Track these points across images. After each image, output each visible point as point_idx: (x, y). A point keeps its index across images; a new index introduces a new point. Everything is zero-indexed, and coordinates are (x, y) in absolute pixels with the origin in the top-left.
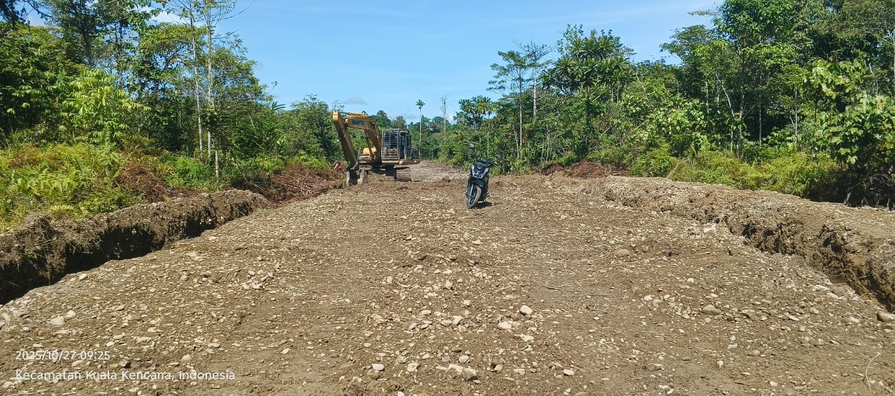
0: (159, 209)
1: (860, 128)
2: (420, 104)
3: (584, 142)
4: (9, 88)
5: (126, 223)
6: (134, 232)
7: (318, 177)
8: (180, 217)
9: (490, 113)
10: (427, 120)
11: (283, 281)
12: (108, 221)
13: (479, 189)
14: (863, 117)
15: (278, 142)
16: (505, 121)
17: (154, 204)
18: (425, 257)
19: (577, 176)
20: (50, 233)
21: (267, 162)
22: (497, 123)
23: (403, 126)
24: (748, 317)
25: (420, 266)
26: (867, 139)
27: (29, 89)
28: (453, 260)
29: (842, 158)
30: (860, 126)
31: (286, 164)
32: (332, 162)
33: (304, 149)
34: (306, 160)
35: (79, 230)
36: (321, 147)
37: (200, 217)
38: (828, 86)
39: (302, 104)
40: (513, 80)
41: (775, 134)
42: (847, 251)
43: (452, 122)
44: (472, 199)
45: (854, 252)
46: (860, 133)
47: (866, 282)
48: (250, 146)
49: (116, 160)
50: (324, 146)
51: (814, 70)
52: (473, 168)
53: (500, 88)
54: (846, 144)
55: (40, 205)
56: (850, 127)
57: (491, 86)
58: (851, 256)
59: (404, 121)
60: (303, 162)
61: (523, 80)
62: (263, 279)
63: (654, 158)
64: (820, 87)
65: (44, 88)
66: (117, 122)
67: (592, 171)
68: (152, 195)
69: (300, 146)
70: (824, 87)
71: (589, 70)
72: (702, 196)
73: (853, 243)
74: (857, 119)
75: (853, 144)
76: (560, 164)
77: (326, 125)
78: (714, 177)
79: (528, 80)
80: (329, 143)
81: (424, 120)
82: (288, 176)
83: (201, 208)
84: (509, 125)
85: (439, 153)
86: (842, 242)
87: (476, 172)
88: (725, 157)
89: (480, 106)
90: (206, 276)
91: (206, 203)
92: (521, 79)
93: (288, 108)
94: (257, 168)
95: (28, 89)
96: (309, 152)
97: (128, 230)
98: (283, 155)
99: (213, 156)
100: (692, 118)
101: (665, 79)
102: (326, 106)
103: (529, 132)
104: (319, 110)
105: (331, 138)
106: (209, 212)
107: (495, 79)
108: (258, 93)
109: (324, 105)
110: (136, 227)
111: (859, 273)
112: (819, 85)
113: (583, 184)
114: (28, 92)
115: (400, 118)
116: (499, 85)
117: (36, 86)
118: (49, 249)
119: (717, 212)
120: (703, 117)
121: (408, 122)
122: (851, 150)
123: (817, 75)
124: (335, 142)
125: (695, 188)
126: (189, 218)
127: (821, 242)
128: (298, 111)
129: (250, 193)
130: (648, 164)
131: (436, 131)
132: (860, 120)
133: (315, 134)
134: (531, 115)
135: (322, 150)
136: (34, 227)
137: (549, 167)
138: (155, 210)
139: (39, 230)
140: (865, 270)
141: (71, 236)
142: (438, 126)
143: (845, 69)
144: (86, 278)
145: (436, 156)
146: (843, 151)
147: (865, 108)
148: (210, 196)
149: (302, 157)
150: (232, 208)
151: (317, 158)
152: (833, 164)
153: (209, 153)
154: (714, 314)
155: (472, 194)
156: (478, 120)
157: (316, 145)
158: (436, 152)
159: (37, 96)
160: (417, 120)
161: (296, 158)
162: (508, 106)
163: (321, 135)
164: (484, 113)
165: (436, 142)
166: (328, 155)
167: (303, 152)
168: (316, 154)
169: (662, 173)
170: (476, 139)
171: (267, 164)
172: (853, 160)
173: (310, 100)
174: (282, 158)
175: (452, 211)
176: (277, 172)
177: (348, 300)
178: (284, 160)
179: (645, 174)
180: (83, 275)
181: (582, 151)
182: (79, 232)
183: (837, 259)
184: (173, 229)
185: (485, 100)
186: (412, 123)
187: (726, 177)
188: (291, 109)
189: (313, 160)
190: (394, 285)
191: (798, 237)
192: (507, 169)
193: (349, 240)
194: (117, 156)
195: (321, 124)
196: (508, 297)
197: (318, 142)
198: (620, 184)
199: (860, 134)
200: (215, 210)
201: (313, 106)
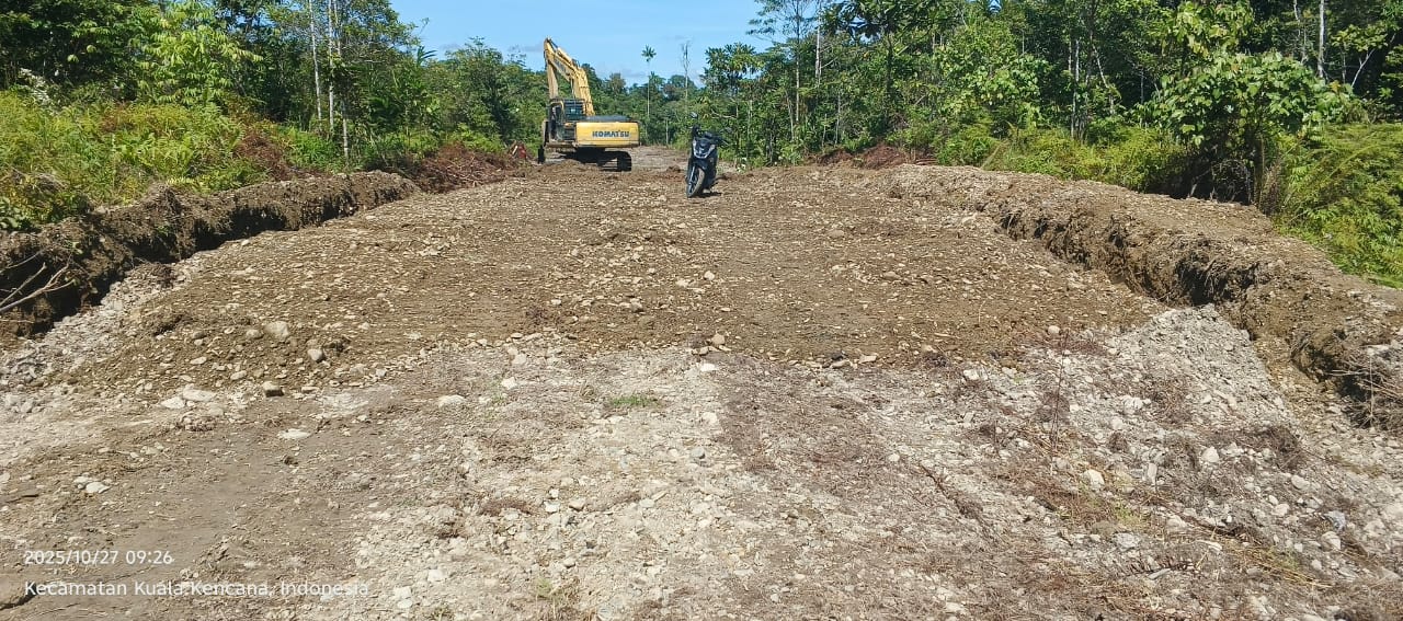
0: (289, 190)
1: (1207, 97)
2: (649, 54)
3: (882, 117)
4: (67, 25)
5: (254, 204)
6: (264, 215)
7: (488, 165)
8: (316, 201)
9: (753, 71)
10: (660, 81)
11: (461, 252)
12: (236, 199)
13: (701, 173)
14: (1213, 83)
15: (429, 110)
16: (774, 83)
17: (283, 183)
18: (616, 236)
19: (870, 166)
20: (178, 208)
21: (415, 140)
22: (763, 87)
23: (621, 90)
24: (926, 282)
25: (610, 244)
26: (1217, 112)
27: (94, 26)
28: (648, 239)
29: (1186, 137)
30: (1208, 94)
31: (441, 143)
32: (510, 143)
33: (466, 121)
34: (470, 139)
35: (207, 207)
36: (491, 119)
37: (339, 202)
38: (1197, 39)
39: (462, 52)
40: (787, 19)
41: (1141, 107)
42: (1128, 244)
43: (699, 84)
44: (693, 185)
45: (1134, 246)
46: (1208, 103)
47: (1140, 280)
48: (389, 115)
49: (226, 127)
50: (496, 117)
51: (1179, 16)
52: (695, 145)
53: (766, 31)
54: (1188, 120)
55: (150, 178)
56: (1195, 95)
57: (754, 27)
58: (1131, 250)
59: (623, 82)
60: (466, 142)
61: (802, 20)
62: (439, 248)
63: (967, 139)
64: (1187, 41)
65: (111, 25)
66: (216, 75)
67: (892, 159)
68: (279, 174)
69: (458, 117)
70: (1191, 39)
71: (891, 7)
72: (1005, 187)
73: (1134, 236)
74: (1204, 85)
75: (1199, 118)
76: (848, 151)
77: (499, 86)
78: (1035, 166)
79: (810, 20)
80: (505, 114)
81: (654, 79)
82: (444, 160)
83: (339, 193)
84: (781, 90)
85: (677, 134)
86: (1124, 234)
87: (698, 150)
88: (1056, 137)
89: (737, 58)
90: (377, 245)
91: (345, 185)
92: (799, 18)
93: (441, 57)
94: (399, 146)
95: (91, 26)
96: (474, 127)
97: (257, 212)
98: (437, 129)
99: (339, 128)
100: (1020, 82)
101: (1014, 21)
102: (500, 57)
103: (807, 101)
104: (488, 61)
105: (506, 106)
106: (349, 198)
107: (760, 18)
108: (398, 34)
109: (495, 53)
110: (266, 210)
111: (1136, 269)
112: (1185, 37)
113: (869, 176)
114: (93, 30)
115: (616, 77)
116: (766, 27)
117: (101, 23)
118: (177, 226)
119: (1010, 206)
120: (1036, 80)
121: (629, 84)
122: (1196, 127)
123: (1183, 24)
124: (513, 112)
125: (999, 177)
126: (326, 203)
127: (1107, 235)
128: (457, 62)
129: (398, 178)
130: (958, 148)
131: (674, 98)
132: (1208, 87)
133: (483, 98)
134: (812, 74)
135: (493, 123)
136: (160, 200)
137: (832, 154)
138: (285, 191)
139: (166, 203)
140: (1140, 266)
141: (198, 213)
142: (678, 90)
143: (1224, 15)
144: (248, 245)
145: (673, 139)
146: (1185, 128)
147: (1214, 71)
148: (348, 178)
149: (463, 134)
150: (376, 195)
151: (487, 136)
152: (1176, 147)
153: (332, 123)
154: (893, 279)
155: (693, 179)
156: (734, 81)
157: (484, 117)
158: (672, 131)
159: (103, 36)
160: (642, 82)
161: (455, 135)
162: (779, 59)
163: (492, 101)
164: (745, 71)
165: (672, 117)
166: (502, 132)
167: (464, 127)
168: (485, 130)
169: (976, 160)
170: (732, 111)
171: (413, 142)
172: (1198, 140)
173: (474, 46)
174: (434, 134)
175: (663, 198)
176: (429, 154)
177: (529, 267)
178: (438, 136)
179: (954, 162)
180: (245, 242)
181: (881, 128)
182: (206, 209)
183: (1119, 255)
184: (308, 216)
185: (746, 50)
186: (635, 85)
187: (1051, 165)
188: (445, 58)
189: (480, 139)
190: (580, 256)
191: (1086, 232)
192: (775, 158)
193: (534, 224)
194: (225, 122)
195: (492, 84)
196: (696, 266)
197: (488, 112)
198: (911, 174)
199: (1208, 105)
200: (355, 196)
201: (479, 55)
